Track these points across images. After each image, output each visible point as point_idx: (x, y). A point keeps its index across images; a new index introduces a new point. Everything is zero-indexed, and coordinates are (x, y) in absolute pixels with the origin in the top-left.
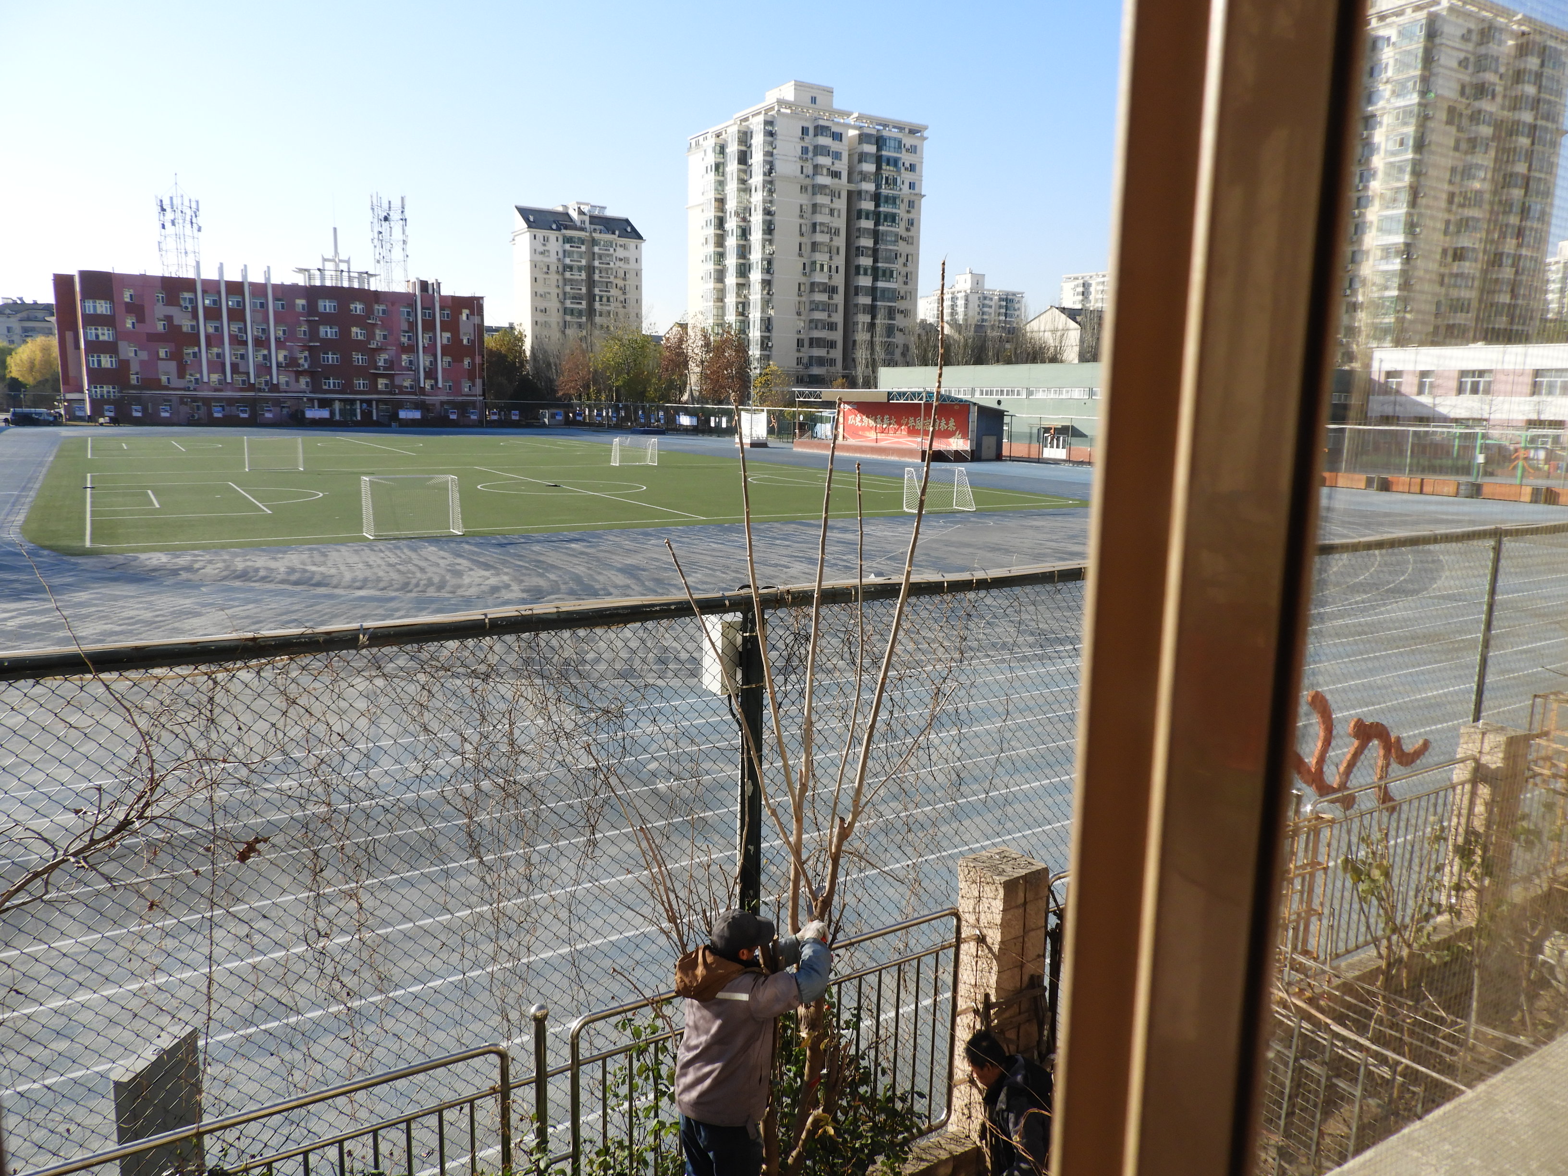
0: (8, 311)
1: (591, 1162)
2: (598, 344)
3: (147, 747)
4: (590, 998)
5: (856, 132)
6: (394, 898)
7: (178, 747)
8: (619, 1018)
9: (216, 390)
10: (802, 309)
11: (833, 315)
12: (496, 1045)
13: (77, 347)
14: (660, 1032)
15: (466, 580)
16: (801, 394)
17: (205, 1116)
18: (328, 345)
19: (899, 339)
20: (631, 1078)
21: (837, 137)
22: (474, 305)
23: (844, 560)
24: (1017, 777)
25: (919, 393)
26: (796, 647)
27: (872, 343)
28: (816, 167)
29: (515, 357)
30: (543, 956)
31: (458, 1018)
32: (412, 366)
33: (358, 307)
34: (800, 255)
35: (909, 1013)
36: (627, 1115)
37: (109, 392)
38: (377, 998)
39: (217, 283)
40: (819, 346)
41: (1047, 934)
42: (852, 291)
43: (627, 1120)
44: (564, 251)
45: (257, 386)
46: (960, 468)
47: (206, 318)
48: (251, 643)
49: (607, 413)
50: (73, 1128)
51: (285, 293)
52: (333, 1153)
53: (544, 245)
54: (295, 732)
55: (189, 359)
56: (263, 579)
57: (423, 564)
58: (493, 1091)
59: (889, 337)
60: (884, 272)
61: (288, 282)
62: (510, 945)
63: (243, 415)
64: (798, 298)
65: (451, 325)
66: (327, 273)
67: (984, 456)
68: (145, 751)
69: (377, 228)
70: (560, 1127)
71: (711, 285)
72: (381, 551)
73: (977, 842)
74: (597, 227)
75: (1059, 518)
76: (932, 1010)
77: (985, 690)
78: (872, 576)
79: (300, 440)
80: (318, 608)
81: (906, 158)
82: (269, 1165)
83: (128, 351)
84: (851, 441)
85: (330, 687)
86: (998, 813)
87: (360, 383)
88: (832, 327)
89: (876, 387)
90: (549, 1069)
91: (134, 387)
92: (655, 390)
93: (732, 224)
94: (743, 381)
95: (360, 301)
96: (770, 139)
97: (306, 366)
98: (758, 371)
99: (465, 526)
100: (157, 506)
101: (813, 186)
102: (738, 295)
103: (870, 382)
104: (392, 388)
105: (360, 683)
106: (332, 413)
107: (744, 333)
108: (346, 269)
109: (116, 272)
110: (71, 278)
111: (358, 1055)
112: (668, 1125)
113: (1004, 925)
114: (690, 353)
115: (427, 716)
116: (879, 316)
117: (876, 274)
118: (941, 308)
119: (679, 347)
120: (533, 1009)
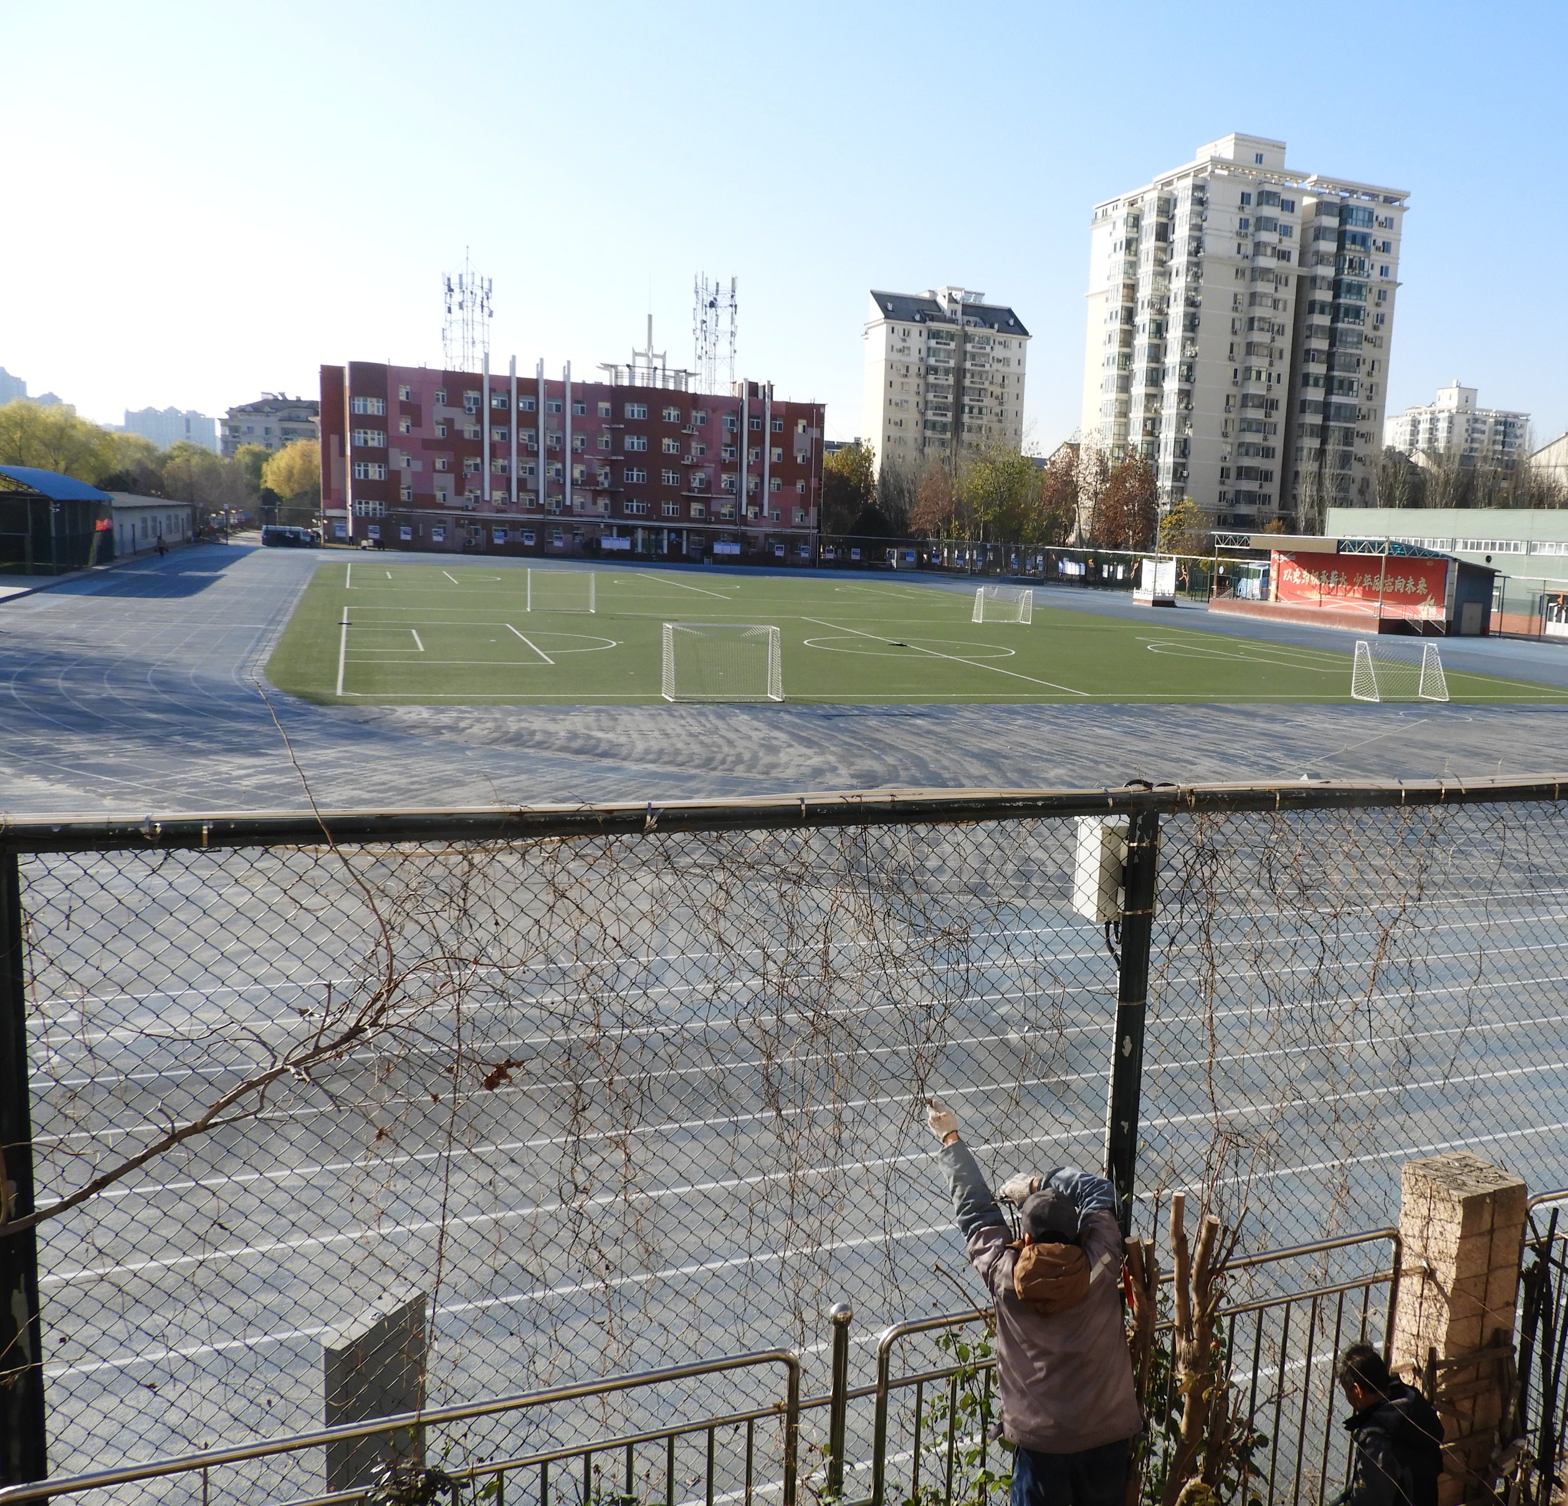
0: (267, 409)
2: (965, 466)
3: (388, 939)
4: (907, 1303)
5: (1314, 200)
6: (669, 1151)
7: (423, 943)
8: (941, 1331)
9: (498, 511)
10: (1230, 430)
11: (1270, 437)
12: (785, 1351)
13: (343, 453)
14: (993, 1356)
15: (783, 757)
16: (1223, 539)
17: (428, 1402)
18: (633, 460)
19: (1356, 471)
20: (954, 1412)
21: (1289, 206)
22: (813, 414)
23: (1269, 759)
24: (1490, 1059)
25: (1380, 544)
26: (1198, 867)
27: (1319, 477)
28: (1257, 245)
29: (860, 482)
30: (851, 1243)
31: (739, 1311)
32: (733, 489)
33: (672, 414)
34: (1231, 359)
36: (945, 1459)
37: (374, 509)
38: (641, 1278)
39: (507, 380)
40: (1248, 477)
41: (1521, 1275)
42: (1297, 408)
43: (945, 1466)
44: (929, 349)
45: (547, 507)
46: (1431, 644)
47: (492, 423)
48: (517, 819)
49: (971, 556)
50: (275, 1400)
51: (587, 393)
52: (577, 1466)
53: (904, 340)
55: (469, 472)
57: (732, 736)
58: (778, 1410)
59: (1343, 468)
60: (1341, 382)
61: (590, 380)
62: (810, 1224)
63: (528, 543)
64: (1225, 415)
65: (784, 439)
66: (637, 370)
67: (1464, 630)
68: (384, 944)
69: (700, 316)
70: (859, 1466)
71: (1113, 395)
72: (682, 717)
73: (1430, 1142)
74: (972, 319)
75: (1564, 717)
77: (1451, 940)
78: (1305, 777)
79: (593, 576)
80: (601, 783)
81: (1379, 235)
82: (500, 1472)
83: (399, 460)
84: (1286, 603)
85: (608, 879)
86: (1461, 1106)
87: (668, 508)
88: (1268, 453)
89: (1323, 534)
90: (849, 1389)
91: (403, 504)
92: (1034, 529)
93: (1144, 317)
94: (1149, 518)
95: (675, 406)
96: (1199, 208)
97: (606, 485)
98: (1168, 508)
99: (785, 691)
100: (422, 649)
101: (1253, 270)
102: (1147, 409)
103: (1315, 526)
104: (708, 515)
105: (645, 878)
106: (634, 544)
107: (1152, 457)
109: (393, 364)
110: (339, 371)
111: (615, 1345)
112: (997, 1478)
113: (1461, 1258)
114: (1081, 482)
115: (723, 924)
116: (1331, 441)
117: (1330, 385)
118: (1415, 432)
119: (1068, 474)
120: (833, 1309)
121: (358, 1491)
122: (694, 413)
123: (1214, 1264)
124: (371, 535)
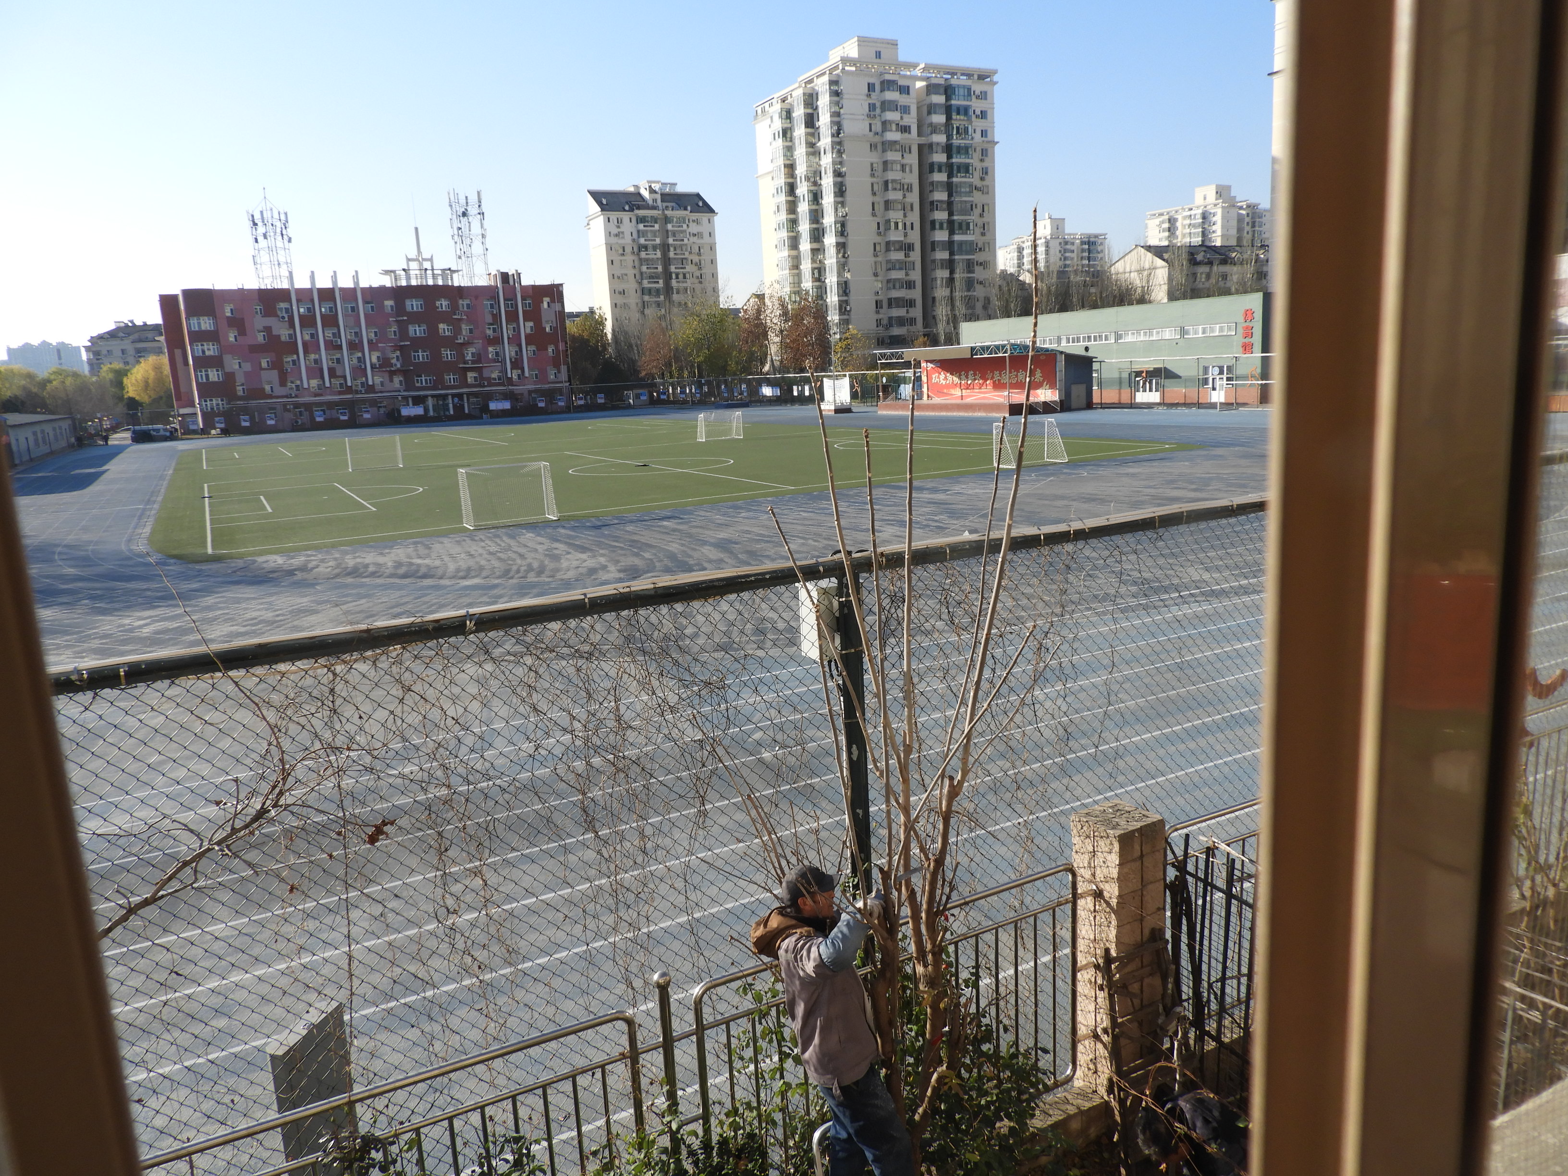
0: (121, 334)
1: (721, 1123)
2: (678, 321)
3: (277, 739)
4: (710, 964)
5: (924, 83)
6: (516, 874)
7: (305, 738)
8: (739, 983)
9: (316, 395)
10: (879, 270)
11: (911, 272)
12: (622, 1012)
13: (186, 363)
14: (780, 996)
15: (564, 564)
16: (883, 356)
17: (356, 1086)
18: (417, 343)
19: (979, 292)
20: (755, 1041)
21: (905, 90)
22: (554, 292)
23: (936, 521)
24: (1127, 729)
25: (1003, 346)
26: (893, 610)
28: (884, 123)
29: (598, 342)
30: (662, 925)
31: (584, 987)
32: (499, 358)
33: (443, 304)
34: (874, 215)
35: (1027, 970)
36: (753, 1077)
37: (218, 405)
38: (507, 971)
39: (310, 291)
40: (898, 306)
41: (1166, 886)
42: (929, 247)
43: (754, 1082)
44: (638, 231)
45: (354, 388)
46: (1050, 419)
47: (302, 326)
48: (365, 635)
49: (691, 390)
50: (237, 1099)
51: (375, 295)
52: (475, 1118)
53: (618, 227)
54: (414, 719)
55: (289, 367)
56: (373, 574)
57: (522, 550)
58: (623, 1056)
59: (969, 290)
60: (960, 224)
61: (375, 285)
62: (630, 915)
63: (342, 418)
64: (874, 259)
65: (533, 314)
66: (412, 272)
67: (1074, 405)
68: (275, 743)
69: (456, 225)
70: (689, 1090)
71: (786, 253)
72: (482, 540)
73: (1089, 796)
74: (669, 204)
75: (1155, 464)
76: (1051, 967)
77: (1089, 643)
78: (967, 533)
79: (397, 438)
80: (427, 598)
81: (977, 105)
82: (417, 1131)
83: (232, 364)
84: (937, 400)
85: (442, 673)
86: (1109, 767)
87: (450, 378)
88: (910, 285)
89: (959, 344)
90: (674, 1034)
91: (240, 398)
92: (737, 363)
93: (803, 189)
94: (824, 346)
95: (445, 297)
96: (836, 99)
97: (399, 366)
98: (838, 336)
99: (559, 511)
100: (270, 510)
101: (883, 143)
102: (813, 261)
103: (953, 338)
104: (481, 380)
105: (471, 669)
106: (426, 410)
107: (822, 298)
108: (429, 267)
109: (216, 288)
110: (174, 298)
111: (493, 1025)
112: (793, 1086)
113: (1121, 879)
114: (769, 323)
115: (535, 697)
116: (958, 271)
117: (952, 228)
118: (1020, 257)
119: (758, 317)
120: (656, 977)
121: (311, 1158)
122: (461, 302)
123: (938, 907)
124: (218, 425)
